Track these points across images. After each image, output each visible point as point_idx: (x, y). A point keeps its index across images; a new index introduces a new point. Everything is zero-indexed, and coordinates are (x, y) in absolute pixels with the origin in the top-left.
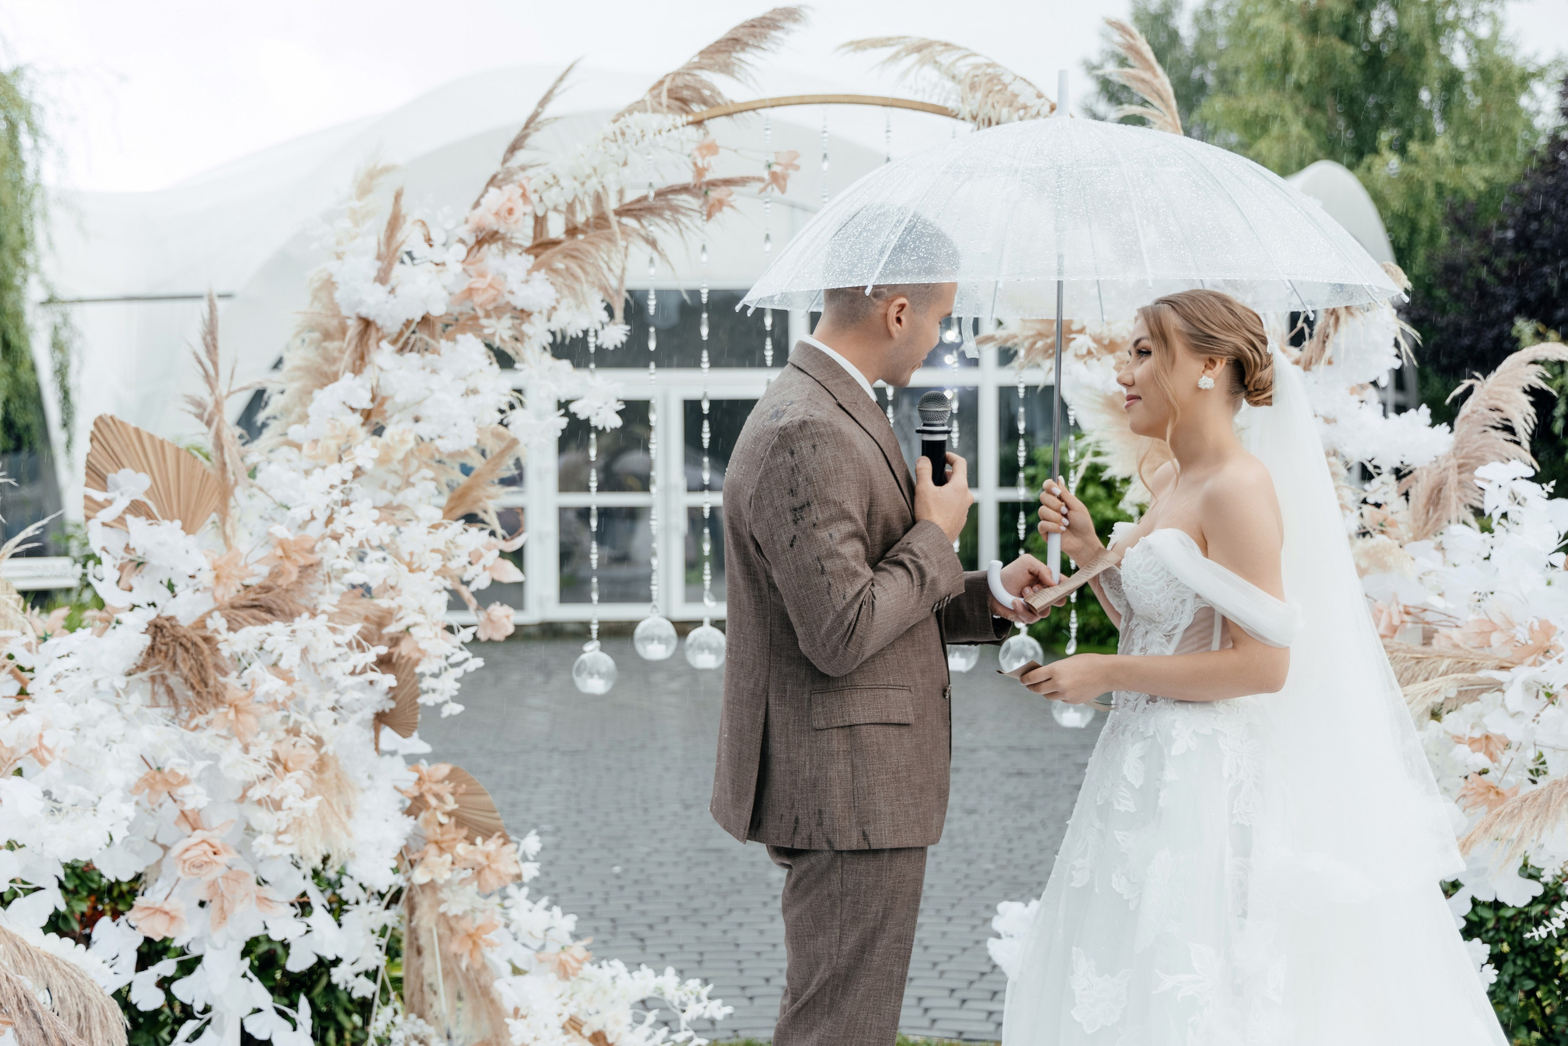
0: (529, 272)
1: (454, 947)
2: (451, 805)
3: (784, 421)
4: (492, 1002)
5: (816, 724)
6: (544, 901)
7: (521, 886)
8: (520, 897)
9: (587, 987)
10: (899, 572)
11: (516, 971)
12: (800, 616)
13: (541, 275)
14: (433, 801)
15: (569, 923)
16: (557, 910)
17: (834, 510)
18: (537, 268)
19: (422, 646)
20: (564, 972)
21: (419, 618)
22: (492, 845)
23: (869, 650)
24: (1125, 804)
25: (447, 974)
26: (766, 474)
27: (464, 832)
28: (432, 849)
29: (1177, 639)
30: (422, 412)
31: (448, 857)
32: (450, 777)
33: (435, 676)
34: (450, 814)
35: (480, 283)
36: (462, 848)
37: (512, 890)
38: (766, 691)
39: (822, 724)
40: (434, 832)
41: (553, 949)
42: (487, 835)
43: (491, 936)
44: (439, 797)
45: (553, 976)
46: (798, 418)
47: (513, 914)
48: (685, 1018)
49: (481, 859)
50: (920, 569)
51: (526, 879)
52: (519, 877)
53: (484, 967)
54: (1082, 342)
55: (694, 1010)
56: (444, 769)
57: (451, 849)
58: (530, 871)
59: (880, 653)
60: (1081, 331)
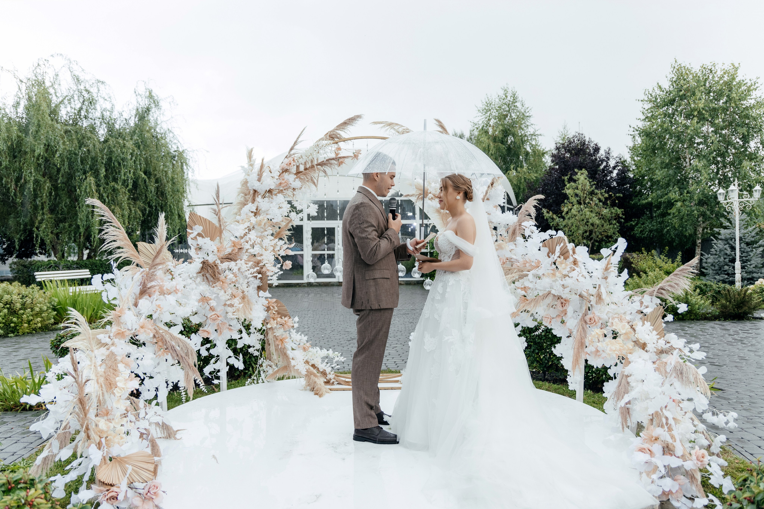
0: (295, 179)
1: (277, 343)
2: (276, 309)
3: (356, 203)
4: (287, 356)
5: (367, 279)
6: (300, 333)
7: (294, 329)
8: (293, 332)
9: (310, 353)
10: (385, 239)
11: (293, 349)
12: (362, 250)
13: (297, 180)
14: (272, 308)
15: (306, 338)
16: (303, 335)
17: (370, 224)
18: (297, 178)
19: (268, 268)
20: (305, 349)
21: (268, 262)
22: (286, 319)
23: (379, 257)
24: (438, 297)
25: (276, 350)
26: (352, 216)
27: (280, 316)
28: (272, 320)
29: (451, 258)
30: (269, 212)
31: (275, 321)
32: (276, 302)
33: (272, 276)
34: (276, 311)
35: (283, 182)
36: (279, 319)
37: (292, 330)
38: (353, 271)
39: (368, 278)
40: (272, 315)
41: (302, 344)
42: (285, 316)
43: (286, 340)
44: (273, 307)
45: (302, 351)
46: (360, 202)
47: (292, 336)
48: (334, 361)
49: (284, 322)
50: (390, 239)
51: (295, 327)
52: (293, 327)
53: (285, 348)
54: (430, 196)
55: (336, 359)
56: (274, 300)
57: (277, 320)
58: (296, 325)
59: (381, 259)
60: (430, 193)
